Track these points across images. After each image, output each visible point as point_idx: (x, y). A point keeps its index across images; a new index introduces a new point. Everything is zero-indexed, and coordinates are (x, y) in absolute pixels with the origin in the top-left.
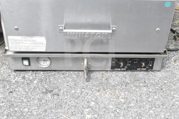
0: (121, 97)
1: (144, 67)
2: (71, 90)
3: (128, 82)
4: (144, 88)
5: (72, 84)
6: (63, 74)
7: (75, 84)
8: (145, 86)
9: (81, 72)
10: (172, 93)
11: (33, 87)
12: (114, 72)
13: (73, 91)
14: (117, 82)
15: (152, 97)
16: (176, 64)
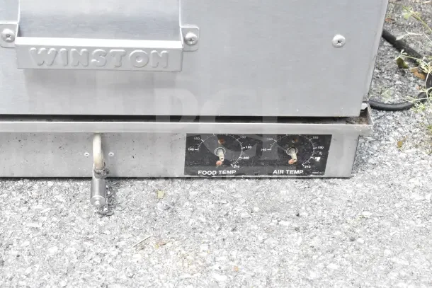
0: (216, 267)
1: (298, 166)
2: (45, 246)
3: (243, 215)
4: (296, 234)
5: (50, 223)
6: (20, 190)
7: (61, 226)
8: (297, 229)
9: (82, 183)
10: (387, 252)
12: (196, 183)
13: (53, 250)
14: (207, 215)
15: (321, 265)
16: (403, 155)
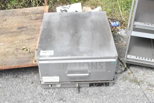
0: (94, 101)
1: (105, 85)
2: (71, 98)
3: (97, 93)
4: (105, 96)
5: (71, 95)
6: (67, 89)
7: (73, 95)
9: (75, 88)
10: (117, 98)
11: (54, 97)
12: (91, 88)
13: (72, 99)
14: (92, 93)
15: (108, 101)
16: (120, 82)
